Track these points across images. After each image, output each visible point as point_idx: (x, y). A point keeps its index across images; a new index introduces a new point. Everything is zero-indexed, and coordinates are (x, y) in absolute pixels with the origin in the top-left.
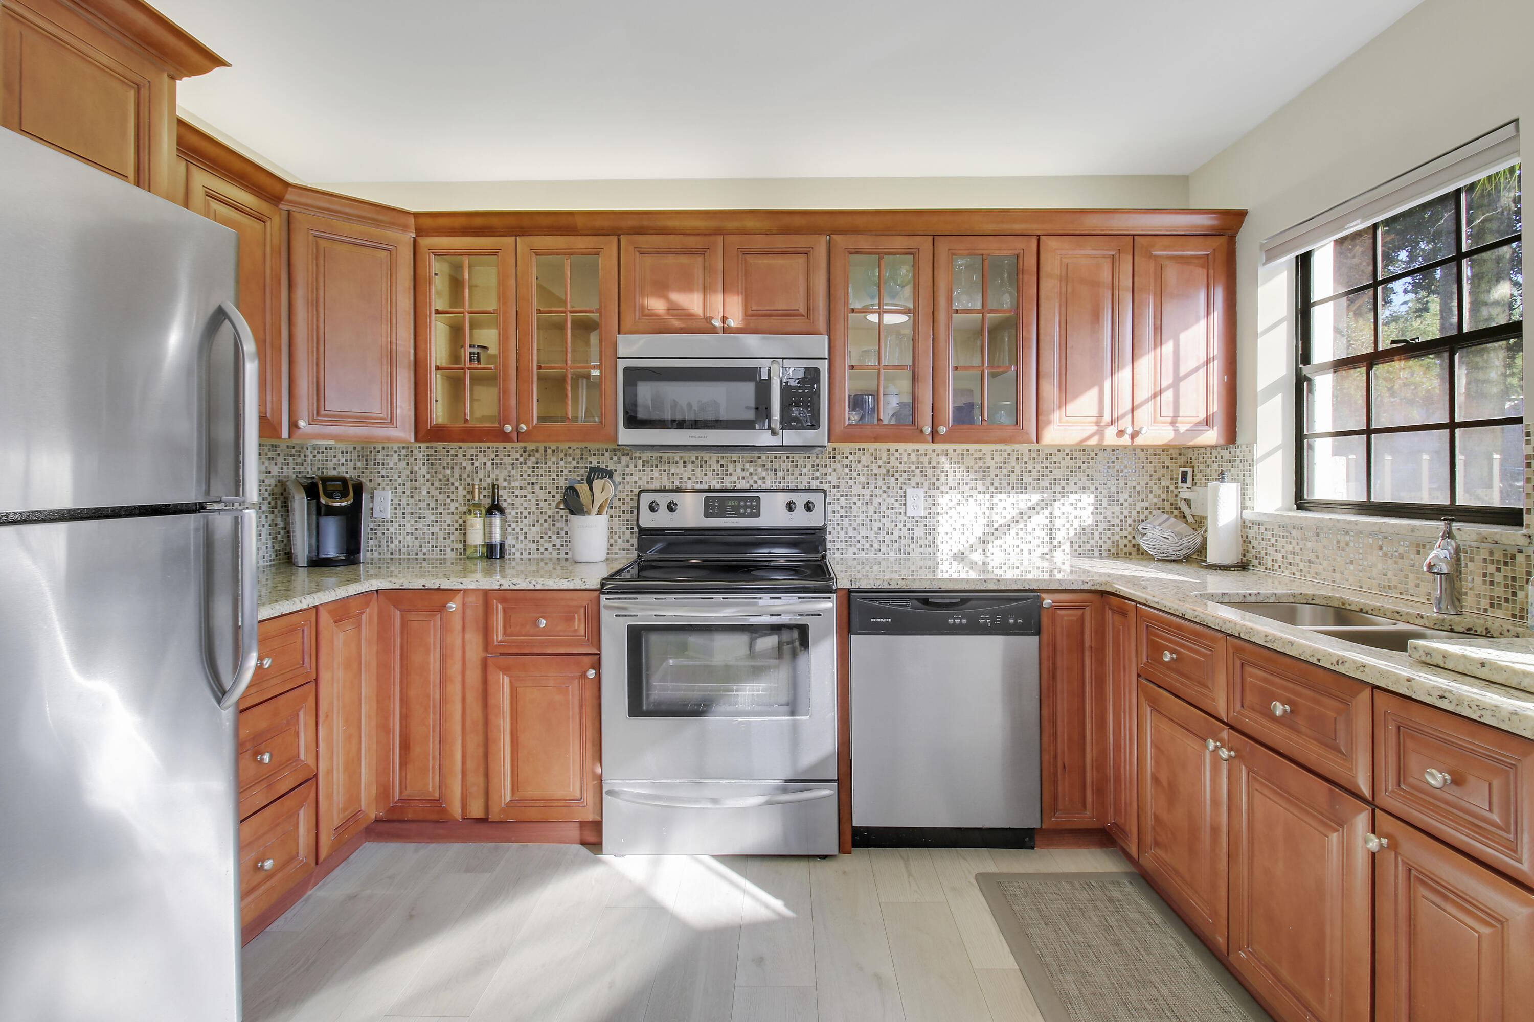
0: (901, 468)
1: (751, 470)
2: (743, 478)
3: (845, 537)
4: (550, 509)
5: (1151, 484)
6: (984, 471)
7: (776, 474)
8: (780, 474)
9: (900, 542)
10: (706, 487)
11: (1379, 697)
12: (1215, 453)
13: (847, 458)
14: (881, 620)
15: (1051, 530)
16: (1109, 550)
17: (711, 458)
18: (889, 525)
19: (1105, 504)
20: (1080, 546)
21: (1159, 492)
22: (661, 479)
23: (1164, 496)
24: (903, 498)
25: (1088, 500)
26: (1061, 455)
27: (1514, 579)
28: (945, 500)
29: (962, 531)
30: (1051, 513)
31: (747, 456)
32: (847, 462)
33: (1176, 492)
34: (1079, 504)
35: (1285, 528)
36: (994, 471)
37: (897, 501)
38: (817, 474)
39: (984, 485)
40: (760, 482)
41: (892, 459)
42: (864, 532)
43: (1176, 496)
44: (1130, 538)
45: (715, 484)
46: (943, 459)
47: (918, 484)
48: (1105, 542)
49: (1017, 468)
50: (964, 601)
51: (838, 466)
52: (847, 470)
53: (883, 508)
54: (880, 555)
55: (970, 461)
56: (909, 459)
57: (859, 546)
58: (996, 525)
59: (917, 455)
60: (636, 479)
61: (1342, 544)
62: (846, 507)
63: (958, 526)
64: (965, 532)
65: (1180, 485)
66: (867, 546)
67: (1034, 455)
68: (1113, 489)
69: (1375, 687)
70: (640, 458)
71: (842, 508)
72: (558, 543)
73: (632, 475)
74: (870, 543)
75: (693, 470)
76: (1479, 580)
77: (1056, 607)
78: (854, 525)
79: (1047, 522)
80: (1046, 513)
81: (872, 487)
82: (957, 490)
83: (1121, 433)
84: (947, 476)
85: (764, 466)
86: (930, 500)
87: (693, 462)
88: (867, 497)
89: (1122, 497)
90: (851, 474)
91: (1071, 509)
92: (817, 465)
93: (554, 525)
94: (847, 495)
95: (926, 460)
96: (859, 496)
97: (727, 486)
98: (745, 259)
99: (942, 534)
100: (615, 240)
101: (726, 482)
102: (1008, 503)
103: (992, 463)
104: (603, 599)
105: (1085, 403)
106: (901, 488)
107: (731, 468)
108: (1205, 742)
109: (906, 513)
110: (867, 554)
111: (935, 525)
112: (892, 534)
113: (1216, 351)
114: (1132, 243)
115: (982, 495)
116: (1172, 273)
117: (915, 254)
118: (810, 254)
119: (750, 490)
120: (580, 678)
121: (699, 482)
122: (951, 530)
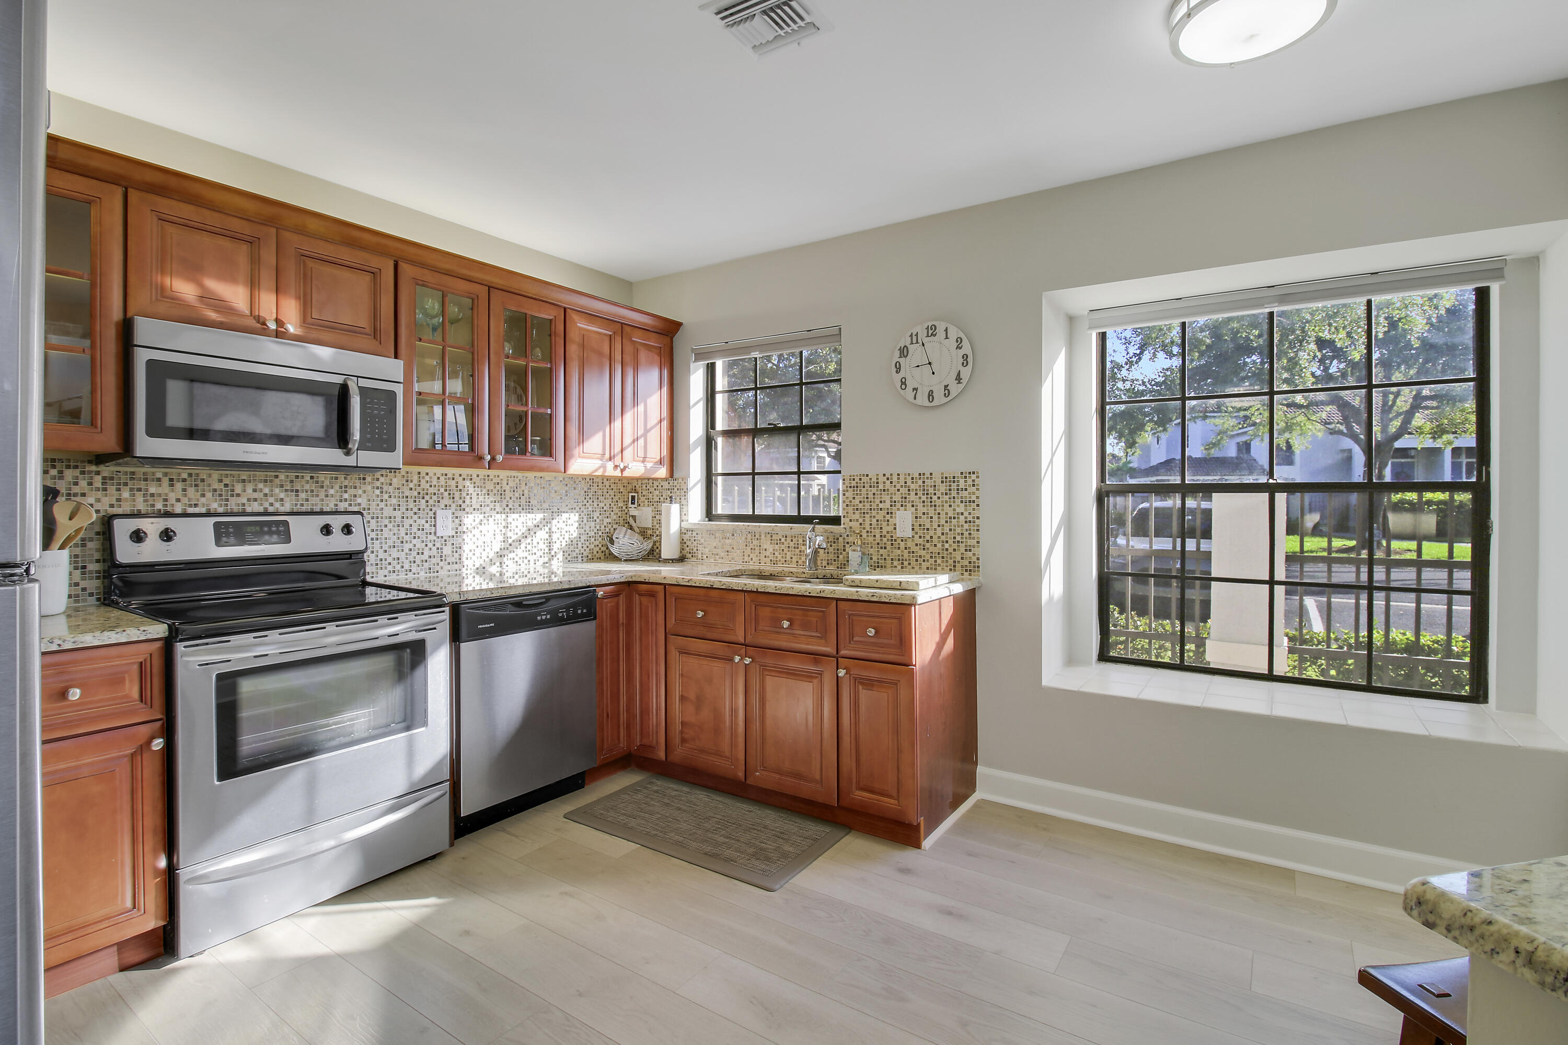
0: (431, 490)
1: (266, 491)
2: (255, 500)
3: (376, 560)
5: (612, 505)
6: (501, 494)
7: (297, 496)
8: (303, 495)
9: (430, 561)
10: (203, 510)
11: (841, 604)
12: (656, 483)
13: (378, 479)
14: (486, 626)
15: (550, 543)
16: (588, 557)
17: (210, 475)
18: (420, 545)
19: (585, 521)
20: (569, 555)
21: (618, 511)
22: (134, 500)
23: (620, 514)
24: (433, 520)
25: (574, 517)
28: (469, 520)
29: (483, 547)
30: (550, 529)
31: (260, 474)
32: (378, 484)
33: (626, 511)
34: (569, 522)
36: (508, 494)
37: (427, 522)
38: (346, 496)
39: (501, 506)
40: (277, 505)
41: (423, 482)
42: (395, 553)
43: (626, 514)
44: (600, 546)
45: (215, 506)
46: (468, 483)
47: (446, 506)
49: (526, 492)
51: (369, 488)
52: (378, 492)
53: (414, 529)
54: (410, 575)
55: (490, 485)
56: (438, 482)
57: (390, 568)
58: (510, 541)
59: (445, 479)
62: (377, 530)
63: (480, 543)
64: (486, 548)
65: (630, 505)
66: (398, 567)
68: (590, 509)
69: (838, 600)
70: (98, 473)
73: (83, 495)
74: (401, 564)
75: (184, 490)
77: (604, 597)
78: (385, 547)
79: (547, 536)
80: (547, 529)
81: (403, 509)
82: (480, 511)
83: (616, 467)
84: (471, 498)
85: (282, 486)
86: (457, 521)
87: (184, 480)
88: (399, 519)
89: (596, 514)
90: (382, 496)
91: (563, 525)
92: (346, 487)
94: (378, 518)
95: (453, 483)
96: (390, 518)
97: (236, 509)
98: (304, 262)
99: (467, 551)
100: (119, 192)
101: (233, 504)
102: (520, 521)
103: (507, 488)
104: (180, 647)
105: (594, 443)
106: (431, 510)
107: (238, 488)
108: (732, 660)
109: (435, 533)
110: (398, 575)
111: (460, 544)
112: (423, 553)
113: (665, 414)
114: (621, 329)
115: (499, 515)
116: (643, 355)
117: (474, 299)
118: (375, 274)
119: (266, 513)
120: (132, 755)
121: (196, 505)
122: (474, 547)
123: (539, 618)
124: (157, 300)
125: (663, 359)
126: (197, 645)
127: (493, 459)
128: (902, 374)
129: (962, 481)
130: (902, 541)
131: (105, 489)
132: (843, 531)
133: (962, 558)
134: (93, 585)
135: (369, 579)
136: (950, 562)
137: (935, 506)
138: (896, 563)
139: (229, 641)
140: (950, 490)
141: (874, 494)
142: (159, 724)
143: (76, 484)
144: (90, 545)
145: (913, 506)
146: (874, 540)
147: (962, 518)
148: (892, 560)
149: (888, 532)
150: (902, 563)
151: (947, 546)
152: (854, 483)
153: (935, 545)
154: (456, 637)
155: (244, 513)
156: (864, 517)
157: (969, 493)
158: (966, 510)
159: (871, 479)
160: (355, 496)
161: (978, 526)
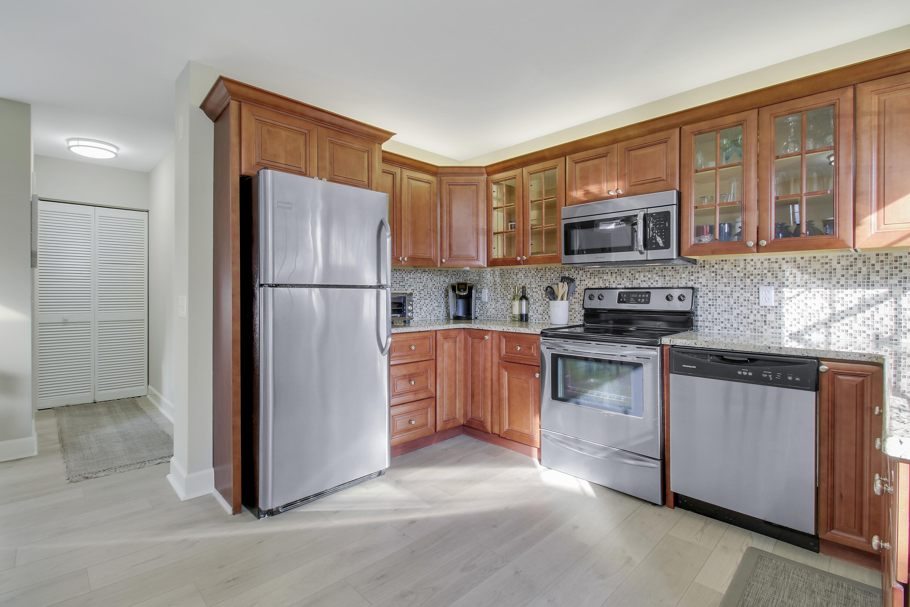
1: (649, 276)
2: (645, 281)
3: (712, 319)
6: (831, 273)
8: (667, 278)
9: (755, 324)
10: (623, 286)
13: (713, 266)
17: (626, 270)
18: (745, 311)
22: (599, 282)
24: (757, 293)
29: (809, 318)
32: (713, 269)
36: (839, 272)
37: (752, 295)
38: (692, 278)
39: (830, 283)
40: (654, 283)
41: (748, 266)
42: (726, 315)
45: (628, 285)
46: (791, 264)
47: (769, 283)
49: (864, 270)
51: (707, 272)
52: (713, 275)
53: (741, 300)
54: (738, 332)
55: (816, 265)
56: (762, 266)
57: (722, 325)
58: (842, 314)
59: (769, 263)
60: (586, 283)
62: (713, 299)
63: (806, 314)
66: (728, 325)
67: (882, 258)
70: (589, 271)
71: (710, 300)
73: (584, 280)
74: (730, 323)
75: (616, 277)
78: (719, 311)
80: (893, 305)
81: (732, 285)
82: (805, 287)
84: (795, 277)
85: (657, 273)
86: (780, 295)
87: (616, 273)
88: (729, 293)
90: (716, 277)
92: (692, 272)
94: (713, 291)
95: (776, 266)
96: (722, 291)
100: (564, 159)
106: (755, 286)
109: (759, 303)
110: (729, 331)
111: (783, 313)
112: (748, 318)
115: (828, 291)
117: (745, 124)
118: (668, 141)
121: (620, 284)
122: (799, 316)
123: (740, 373)
154: (665, 369)
155: (637, 288)
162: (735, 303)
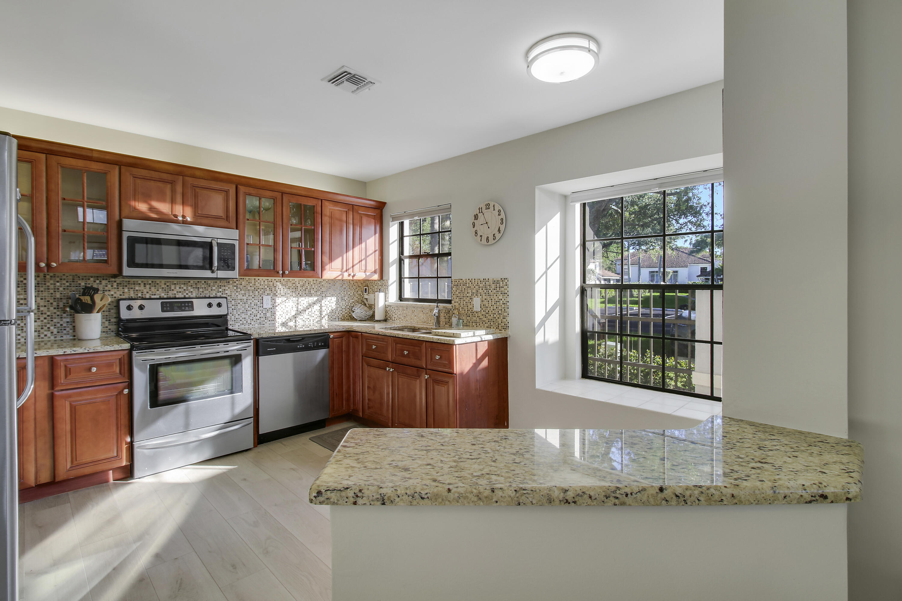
0: (261, 287)
1: (185, 288)
2: (180, 292)
3: (234, 319)
4: (49, 311)
5: (355, 293)
6: (296, 288)
7: (199, 290)
8: (201, 290)
9: (260, 320)
10: (158, 297)
11: (427, 343)
12: (376, 282)
13: (235, 282)
14: (272, 349)
15: (321, 311)
16: (341, 318)
17: (161, 282)
18: (255, 312)
19: (340, 301)
20: (331, 317)
21: (358, 296)
22: (129, 293)
24: (262, 300)
25: (334, 299)
26: (325, 282)
27: (450, 317)
28: (279, 300)
29: (286, 313)
30: (321, 305)
31: (182, 281)
32: (235, 284)
34: (331, 301)
35: (398, 307)
36: (299, 288)
37: (259, 301)
38: (220, 290)
39: (295, 294)
40: (190, 294)
41: (257, 283)
42: (243, 316)
43: (363, 297)
44: (348, 313)
45: (163, 295)
46: (278, 284)
47: (268, 294)
48: (340, 315)
49: (309, 287)
50: (303, 338)
51: (231, 286)
52: (235, 288)
53: (253, 305)
54: (251, 326)
55: (290, 284)
56: (264, 283)
57: (241, 322)
58: (300, 310)
59: (268, 282)
61: (413, 311)
62: (235, 305)
63: (285, 311)
64: (288, 314)
65: (364, 293)
66: (245, 322)
67: (315, 282)
68: (343, 295)
69: (426, 341)
70: (115, 282)
71: (233, 305)
72: (55, 331)
73: (109, 291)
74: (246, 321)
75: (150, 288)
76: (443, 318)
77: (333, 338)
78: (239, 313)
79: (319, 308)
80: (319, 305)
81: (247, 295)
82: (285, 296)
83: (349, 275)
84: (280, 290)
85: (192, 286)
86: (273, 301)
87: (150, 284)
88: (245, 300)
89: (346, 298)
90: (237, 290)
91: (328, 303)
92: (220, 286)
93: (52, 321)
95: (271, 283)
96: (241, 300)
97: (172, 296)
98: (195, 190)
99: (278, 315)
100: (117, 168)
101: (171, 294)
102: (305, 301)
103: (299, 285)
104: (134, 353)
105: (337, 263)
106: (261, 296)
107: (173, 287)
108: (386, 369)
109: (263, 307)
110: (245, 326)
111: (275, 311)
112: (257, 316)
113: (377, 248)
114: (352, 208)
115: (295, 298)
116: (365, 220)
117: (274, 199)
118: (227, 192)
119: (185, 298)
120: (117, 395)
121: (155, 295)
122: (282, 313)
123: (298, 347)
124: (133, 211)
125: (376, 221)
126: (142, 352)
127: (284, 273)
128: (475, 229)
129: (501, 283)
130: (476, 313)
131: (118, 288)
132: (451, 307)
133: (502, 322)
134: (113, 327)
135: (230, 327)
136: (497, 324)
137: (490, 295)
138: (474, 324)
139: (154, 351)
140: (496, 287)
141: (465, 289)
142: (127, 383)
143: (107, 286)
144: (112, 311)
145: (481, 295)
146: (465, 312)
147: (501, 301)
148: (472, 322)
149: (470, 308)
150: (477, 324)
151: (495, 316)
152: (456, 284)
153: (490, 315)
154: (257, 354)
155: (175, 298)
156: (461, 300)
157: (504, 289)
158: (503, 298)
159: (463, 281)
160: (225, 290)
161: (508, 306)
162: (249, 307)
